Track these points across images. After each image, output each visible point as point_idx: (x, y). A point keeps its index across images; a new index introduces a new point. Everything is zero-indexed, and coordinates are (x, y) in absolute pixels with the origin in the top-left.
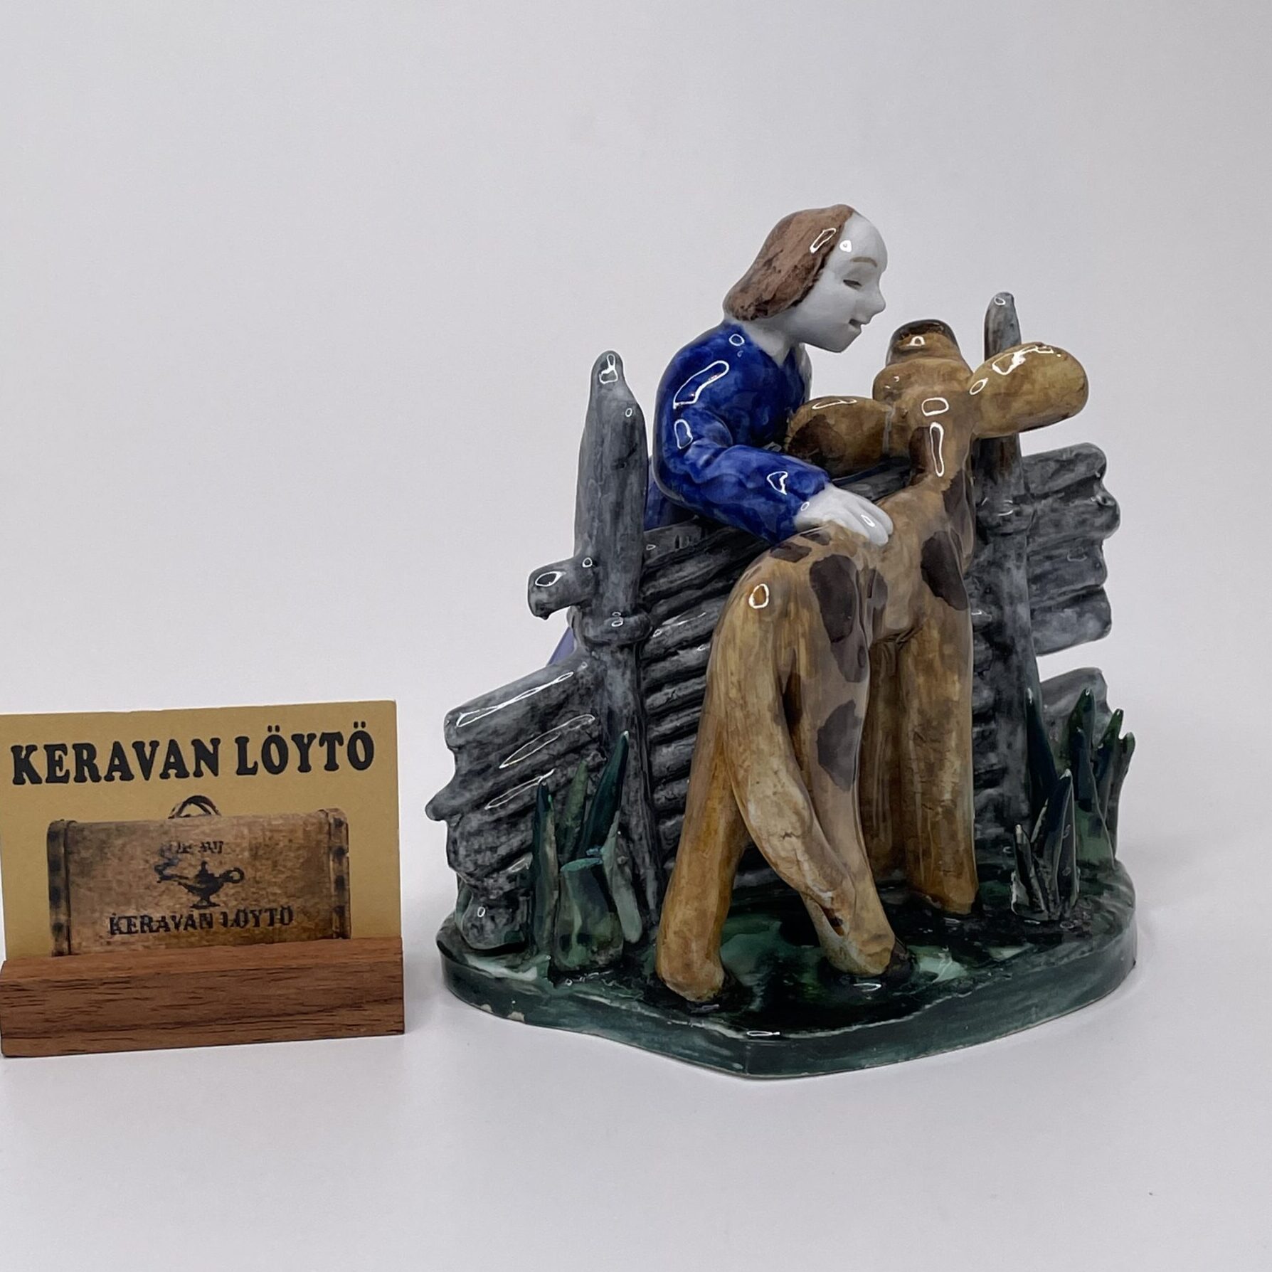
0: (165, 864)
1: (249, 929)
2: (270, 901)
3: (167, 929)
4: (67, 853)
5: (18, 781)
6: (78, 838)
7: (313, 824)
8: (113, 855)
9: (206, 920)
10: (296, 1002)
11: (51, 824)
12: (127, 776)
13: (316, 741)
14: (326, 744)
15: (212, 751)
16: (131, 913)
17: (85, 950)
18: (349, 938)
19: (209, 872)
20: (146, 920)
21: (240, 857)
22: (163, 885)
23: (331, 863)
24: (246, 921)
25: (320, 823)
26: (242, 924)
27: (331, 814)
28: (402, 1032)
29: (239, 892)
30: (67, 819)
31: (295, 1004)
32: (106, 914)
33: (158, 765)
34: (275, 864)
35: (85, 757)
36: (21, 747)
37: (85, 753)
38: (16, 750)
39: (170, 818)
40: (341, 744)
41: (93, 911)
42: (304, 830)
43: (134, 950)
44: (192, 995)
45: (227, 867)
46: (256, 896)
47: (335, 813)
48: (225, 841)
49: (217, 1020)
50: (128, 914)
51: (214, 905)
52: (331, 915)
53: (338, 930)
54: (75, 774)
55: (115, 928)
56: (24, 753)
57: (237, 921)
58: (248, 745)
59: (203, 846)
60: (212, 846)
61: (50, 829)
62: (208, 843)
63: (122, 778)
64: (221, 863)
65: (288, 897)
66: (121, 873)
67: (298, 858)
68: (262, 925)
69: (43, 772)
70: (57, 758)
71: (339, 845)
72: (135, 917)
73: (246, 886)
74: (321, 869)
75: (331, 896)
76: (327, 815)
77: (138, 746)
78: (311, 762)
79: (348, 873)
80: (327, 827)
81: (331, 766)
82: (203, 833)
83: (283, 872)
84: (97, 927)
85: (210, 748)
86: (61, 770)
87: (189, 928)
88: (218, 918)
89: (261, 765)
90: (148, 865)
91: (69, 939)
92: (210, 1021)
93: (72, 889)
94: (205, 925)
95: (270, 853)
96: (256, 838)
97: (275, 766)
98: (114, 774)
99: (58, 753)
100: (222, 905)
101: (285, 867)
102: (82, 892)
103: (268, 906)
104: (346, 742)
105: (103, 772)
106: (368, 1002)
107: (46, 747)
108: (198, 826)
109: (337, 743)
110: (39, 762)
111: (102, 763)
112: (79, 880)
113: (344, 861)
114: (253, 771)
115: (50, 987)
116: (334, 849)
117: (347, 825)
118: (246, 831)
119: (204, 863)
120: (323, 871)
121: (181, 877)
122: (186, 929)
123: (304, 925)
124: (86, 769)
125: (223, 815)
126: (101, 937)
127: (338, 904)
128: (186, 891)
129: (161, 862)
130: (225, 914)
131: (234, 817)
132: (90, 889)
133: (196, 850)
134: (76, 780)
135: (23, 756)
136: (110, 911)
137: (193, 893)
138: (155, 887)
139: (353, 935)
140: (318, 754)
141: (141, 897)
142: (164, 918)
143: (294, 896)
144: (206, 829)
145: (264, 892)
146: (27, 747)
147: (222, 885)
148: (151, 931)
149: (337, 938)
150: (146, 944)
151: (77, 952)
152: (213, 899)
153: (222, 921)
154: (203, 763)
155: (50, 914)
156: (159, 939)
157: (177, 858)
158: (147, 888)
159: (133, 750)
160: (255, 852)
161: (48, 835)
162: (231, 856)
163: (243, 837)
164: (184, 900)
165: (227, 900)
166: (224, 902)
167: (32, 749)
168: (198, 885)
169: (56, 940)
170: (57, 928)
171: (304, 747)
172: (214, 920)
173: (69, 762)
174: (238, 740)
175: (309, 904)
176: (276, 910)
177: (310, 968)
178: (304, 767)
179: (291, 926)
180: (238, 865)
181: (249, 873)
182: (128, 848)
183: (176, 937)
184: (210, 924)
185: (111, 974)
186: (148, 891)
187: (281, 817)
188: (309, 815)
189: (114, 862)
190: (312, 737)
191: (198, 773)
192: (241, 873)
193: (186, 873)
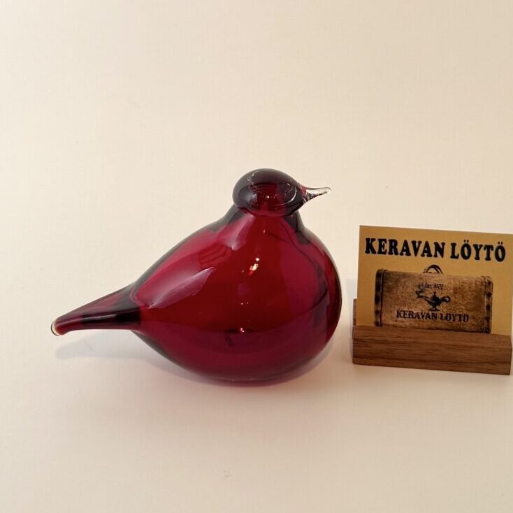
1: (451, 322)
2: (460, 311)
3: (419, 318)
4: (383, 282)
5: (367, 252)
6: (388, 277)
7: (479, 282)
8: (401, 285)
9: (434, 316)
10: (468, 358)
11: (379, 271)
12: (408, 254)
13: (482, 249)
14: (486, 250)
15: (442, 248)
16: (406, 309)
17: (386, 323)
18: (490, 334)
20: (411, 313)
21: (450, 292)
22: (418, 300)
23: (485, 299)
24: (450, 319)
25: (482, 282)
26: (448, 319)
28: (509, 374)
29: (448, 306)
30: (384, 269)
33: (420, 252)
35: (393, 244)
38: (368, 240)
39: (424, 273)
40: (492, 250)
41: (391, 307)
42: (476, 284)
43: (405, 325)
44: (427, 351)
45: (443, 295)
46: (455, 309)
47: (488, 278)
48: (444, 284)
49: (436, 361)
50: (404, 310)
51: (438, 310)
52: (484, 320)
53: (486, 330)
54: (389, 251)
55: (399, 315)
56: (370, 241)
57: (446, 318)
58: (456, 247)
61: (377, 272)
63: (406, 255)
64: (442, 293)
65: (467, 311)
66: (403, 293)
67: (472, 294)
68: (456, 321)
69: (377, 249)
70: (383, 244)
71: (489, 291)
72: (407, 311)
73: (451, 304)
74: (482, 301)
75: (485, 313)
76: (485, 278)
77: (414, 243)
78: (480, 256)
79: (492, 304)
80: (485, 284)
81: (488, 258)
82: (436, 280)
83: (466, 300)
84: (392, 313)
85: (441, 246)
86: (384, 249)
87: (428, 318)
88: (439, 316)
89: (460, 256)
90: (414, 291)
91: (381, 317)
93: (384, 297)
94: (434, 318)
95: (462, 291)
96: (456, 285)
97: (466, 256)
98: (404, 253)
101: (467, 298)
102: (387, 299)
103: (459, 313)
104: (495, 249)
105: (399, 251)
106: (497, 362)
107: (379, 240)
108: (434, 277)
110: (376, 245)
111: (400, 247)
112: (387, 294)
113: (491, 298)
114: (457, 257)
115: (373, 342)
116: (487, 293)
117: (493, 284)
118: (452, 281)
119: (435, 293)
122: (426, 319)
123: (473, 323)
124: (393, 249)
125: (445, 274)
126: (393, 318)
127: (487, 316)
128: (427, 303)
129: (419, 290)
130: (442, 315)
131: (449, 275)
132: (391, 298)
133: (433, 287)
134: (389, 254)
136: (397, 308)
138: (416, 300)
139: (493, 331)
140: (483, 253)
141: (410, 303)
142: (418, 313)
143: (470, 310)
144: (437, 279)
145: (458, 307)
148: (413, 317)
149: (485, 333)
150: (410, 323)
151: (383, 323)
152: (437, 307)
154: (438, 252)
155: (375, 306)
156: (415, 321)
159: (412, 244)
160: (456, 290)
161: (376, 275)
162: (446, 291)
163: (451, 283)
164: (426, 306)
166: (442, 310)
167: (373, 240)
169: (376, 317)
170: (377, 313)
171: (478, 251)
172: (437, 316)
173: (387, 246)
174: (452, 244)
175: (475, 314)
176: (462, 315)
178: (477, 258)
179: (468, 323)
180: (448, 295)
181: (453, 299)
182: (406, 283)
183: (423, 321)
184: (436, 318)
186: (413, 301)
187: (467, 277)
188: (478, 278)
189: (401, 288)
190: (481, 246)
191: (436, 256)
192: (449, 298)
193: (428, 296)
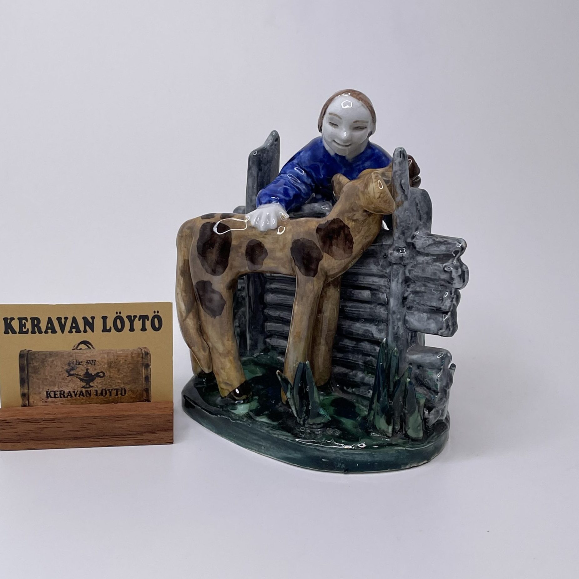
0: (71, 369)
1: (107, 397)
2: (116, 386)
3: (72, 397)
4: (28, 364)
5: (6, 332)
6: (33, 357)
7: (136, 354)
8: (48, 365)
9: (88, 393)
10: (126, 430)
11: (21, 351)
12: (54, 332)
13: (137, 319)
14: (141, 320)
15: (91, 322)
16: (56, 389)
17: (36, 404)
18: (151, 402)
19: (90, 373)
20: (62, 392)
21: (103, 367)
22: (70, 378)
23: (143, 370)
24: (106, 394)
25: (138, 353)
26: (104, 395)
27: (143, 350)
28: (172, 443)
29: (103, 382)
30: (28, 349)
31: (126, 431)
32: (45, 390)
33: (68, 327)
34: (119, 370)
35: (36, 323)
36: (7, 318)
37: (36, 321)
38: (6, 319)
39: (73, 350)
40: (148, 320)
41: (39, 388)
42: (132, 356)
43: (57, 405)
44: (82, 426)
45: (98, 371)
46: (110, 383)
47: (145, 349)
48: (97, 360)
49: (92, 436)
50: (54, 390)
51: (92, 387)
52: (143, 392)
53: (146, 399)
54: (31, 330)
55: (49, 395)
56: (9, 321)
57: (102, 394)
58: (107, 320)
59: (87, 362)
60: (91, 362)
61: (20, 353)
62: (90, 361)
63: (52, 332)
64: (95, 369)
65: (124, 384)
66: (51, 373)
67: (129, 368)
68: (113, 395)
69: (17, 329)
70: (23, 323)
71: (147, 363)
72: (58, 391)
73: (106, 379)
74: (139, 373)
75: (143, 384)
76: (142, 350)
77: (59, 319)
78: (134, 328)
79: (150, 375)
80: (142, 355)
81: (144, 329)
82: (87, 356)
83: (122, 374)
84: (41, 394)
85: (91, 320)
86: (25, 328)
87: (81, 396)
89: (113, 328)
90: (63, 369)
91: (28, 400)
92: (89, 437)
93: (31, 379)
94: (88, 395)
95: (117, 365)
96: (110, 359)
97: (119, 329)
98: (48, 330)
99: (24, 321)
100: (95, 387)
101: (123, 371)
102: (34, 379)
103: (115, 388)
104: (150, 319)
105: (43, 329)
106: (158, 431)
107: (18, 318)
108: (85, 354)
109: (146, 320)
110: (15, 325)
111: (43, 325)
112: (33, 375)
113: (149, 369)
114: (109, 331)
115: (20, 422)
116: (144, 364)
117: (150, 354)
118: (106, 356)
119: (87, 369)
120: (140, 373)
121: (78, 375)
122: (79, 397)
123: (131, 396)
124: (36, 328)
125: (96, 349)
126: (43, 399)
127: (145, 387)
128: (80, 380)
129: (69, 368)
130: (96, 391)
131: (101, 350)
132: (38, 379)
133: (84, 363)
134: (32, 333)
135: (8, 322)
136: (46, 388)
137: (83, 382)
138: (66, 379)
139: (152, 400)
140: (138, 324)
141: (60, 383)
142: (70, 392)
143: (127, 384)
144: (89, 355)
145: (114, 382)
146: (10, 318)
147: (95, 378)
148: (64, 397)
149: (145, 401)
150: (62, 402)
151: (31, 405)
152: (91, 384)
153: (95, 393)
154: (87, 327)
155: (20, 389)
156: (68, 400)
157: (76, 367)
158: (63, 379)
159: (57, 321)
160: (110, 365)
161: (19, 356)
162: (99, 366)
163: (105, 359)
164: (79, 384)
165: (97, 385)
166: (96, 386)
167: (12, 319)
168: (85, 378)
169: (23, 400)
170: (23, 395)
171: (132, 321)
172: (92, 393)
173: (29, 325)
174: (103, 318)
175: (133, 387)
176: (119, 389)
177: (133, 416)
178: (132, 329)
179: (125, 396)
180: (103, 370)
181: (107, 374)
182: (55, 362)
183: (76, 400)
184: (90, 395)
185: (47, 417)
186: (63, 380)
187: (122, 350)
188: (134, 350)
189: (49, 368)
190: (135, 317)
191: (85, 331)
192: (104, 374)
193: (80, 373)
